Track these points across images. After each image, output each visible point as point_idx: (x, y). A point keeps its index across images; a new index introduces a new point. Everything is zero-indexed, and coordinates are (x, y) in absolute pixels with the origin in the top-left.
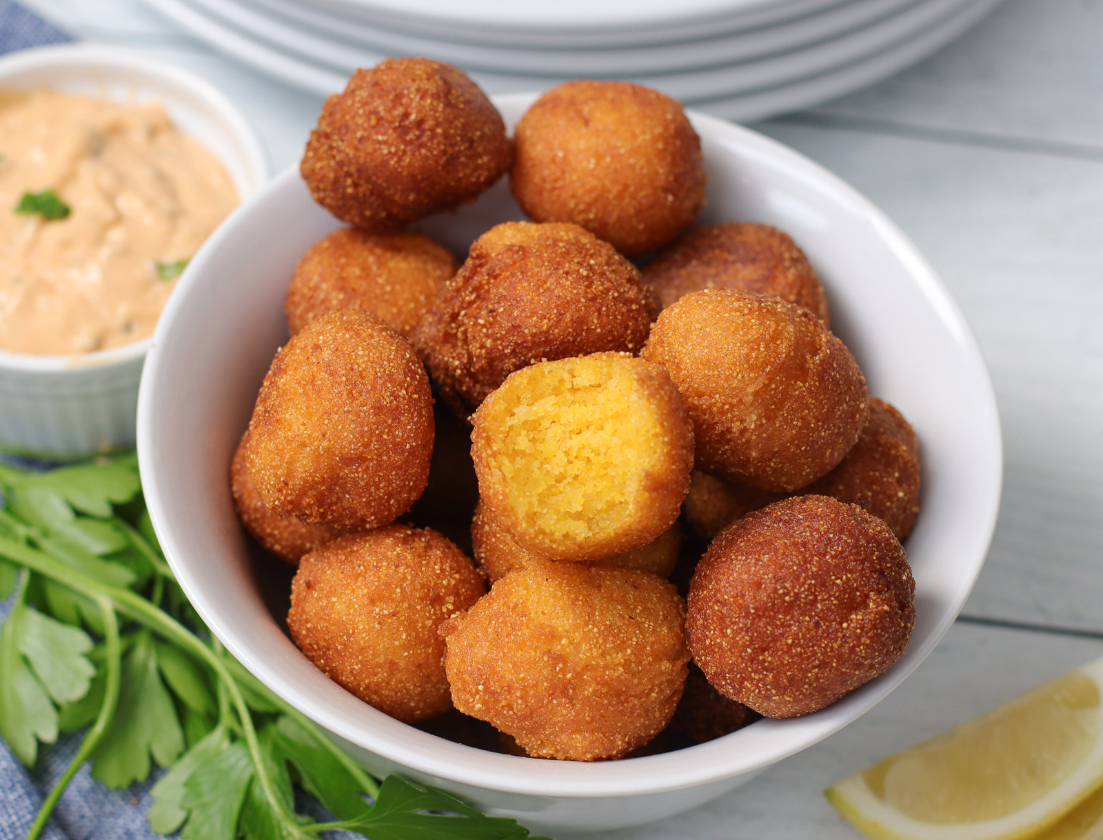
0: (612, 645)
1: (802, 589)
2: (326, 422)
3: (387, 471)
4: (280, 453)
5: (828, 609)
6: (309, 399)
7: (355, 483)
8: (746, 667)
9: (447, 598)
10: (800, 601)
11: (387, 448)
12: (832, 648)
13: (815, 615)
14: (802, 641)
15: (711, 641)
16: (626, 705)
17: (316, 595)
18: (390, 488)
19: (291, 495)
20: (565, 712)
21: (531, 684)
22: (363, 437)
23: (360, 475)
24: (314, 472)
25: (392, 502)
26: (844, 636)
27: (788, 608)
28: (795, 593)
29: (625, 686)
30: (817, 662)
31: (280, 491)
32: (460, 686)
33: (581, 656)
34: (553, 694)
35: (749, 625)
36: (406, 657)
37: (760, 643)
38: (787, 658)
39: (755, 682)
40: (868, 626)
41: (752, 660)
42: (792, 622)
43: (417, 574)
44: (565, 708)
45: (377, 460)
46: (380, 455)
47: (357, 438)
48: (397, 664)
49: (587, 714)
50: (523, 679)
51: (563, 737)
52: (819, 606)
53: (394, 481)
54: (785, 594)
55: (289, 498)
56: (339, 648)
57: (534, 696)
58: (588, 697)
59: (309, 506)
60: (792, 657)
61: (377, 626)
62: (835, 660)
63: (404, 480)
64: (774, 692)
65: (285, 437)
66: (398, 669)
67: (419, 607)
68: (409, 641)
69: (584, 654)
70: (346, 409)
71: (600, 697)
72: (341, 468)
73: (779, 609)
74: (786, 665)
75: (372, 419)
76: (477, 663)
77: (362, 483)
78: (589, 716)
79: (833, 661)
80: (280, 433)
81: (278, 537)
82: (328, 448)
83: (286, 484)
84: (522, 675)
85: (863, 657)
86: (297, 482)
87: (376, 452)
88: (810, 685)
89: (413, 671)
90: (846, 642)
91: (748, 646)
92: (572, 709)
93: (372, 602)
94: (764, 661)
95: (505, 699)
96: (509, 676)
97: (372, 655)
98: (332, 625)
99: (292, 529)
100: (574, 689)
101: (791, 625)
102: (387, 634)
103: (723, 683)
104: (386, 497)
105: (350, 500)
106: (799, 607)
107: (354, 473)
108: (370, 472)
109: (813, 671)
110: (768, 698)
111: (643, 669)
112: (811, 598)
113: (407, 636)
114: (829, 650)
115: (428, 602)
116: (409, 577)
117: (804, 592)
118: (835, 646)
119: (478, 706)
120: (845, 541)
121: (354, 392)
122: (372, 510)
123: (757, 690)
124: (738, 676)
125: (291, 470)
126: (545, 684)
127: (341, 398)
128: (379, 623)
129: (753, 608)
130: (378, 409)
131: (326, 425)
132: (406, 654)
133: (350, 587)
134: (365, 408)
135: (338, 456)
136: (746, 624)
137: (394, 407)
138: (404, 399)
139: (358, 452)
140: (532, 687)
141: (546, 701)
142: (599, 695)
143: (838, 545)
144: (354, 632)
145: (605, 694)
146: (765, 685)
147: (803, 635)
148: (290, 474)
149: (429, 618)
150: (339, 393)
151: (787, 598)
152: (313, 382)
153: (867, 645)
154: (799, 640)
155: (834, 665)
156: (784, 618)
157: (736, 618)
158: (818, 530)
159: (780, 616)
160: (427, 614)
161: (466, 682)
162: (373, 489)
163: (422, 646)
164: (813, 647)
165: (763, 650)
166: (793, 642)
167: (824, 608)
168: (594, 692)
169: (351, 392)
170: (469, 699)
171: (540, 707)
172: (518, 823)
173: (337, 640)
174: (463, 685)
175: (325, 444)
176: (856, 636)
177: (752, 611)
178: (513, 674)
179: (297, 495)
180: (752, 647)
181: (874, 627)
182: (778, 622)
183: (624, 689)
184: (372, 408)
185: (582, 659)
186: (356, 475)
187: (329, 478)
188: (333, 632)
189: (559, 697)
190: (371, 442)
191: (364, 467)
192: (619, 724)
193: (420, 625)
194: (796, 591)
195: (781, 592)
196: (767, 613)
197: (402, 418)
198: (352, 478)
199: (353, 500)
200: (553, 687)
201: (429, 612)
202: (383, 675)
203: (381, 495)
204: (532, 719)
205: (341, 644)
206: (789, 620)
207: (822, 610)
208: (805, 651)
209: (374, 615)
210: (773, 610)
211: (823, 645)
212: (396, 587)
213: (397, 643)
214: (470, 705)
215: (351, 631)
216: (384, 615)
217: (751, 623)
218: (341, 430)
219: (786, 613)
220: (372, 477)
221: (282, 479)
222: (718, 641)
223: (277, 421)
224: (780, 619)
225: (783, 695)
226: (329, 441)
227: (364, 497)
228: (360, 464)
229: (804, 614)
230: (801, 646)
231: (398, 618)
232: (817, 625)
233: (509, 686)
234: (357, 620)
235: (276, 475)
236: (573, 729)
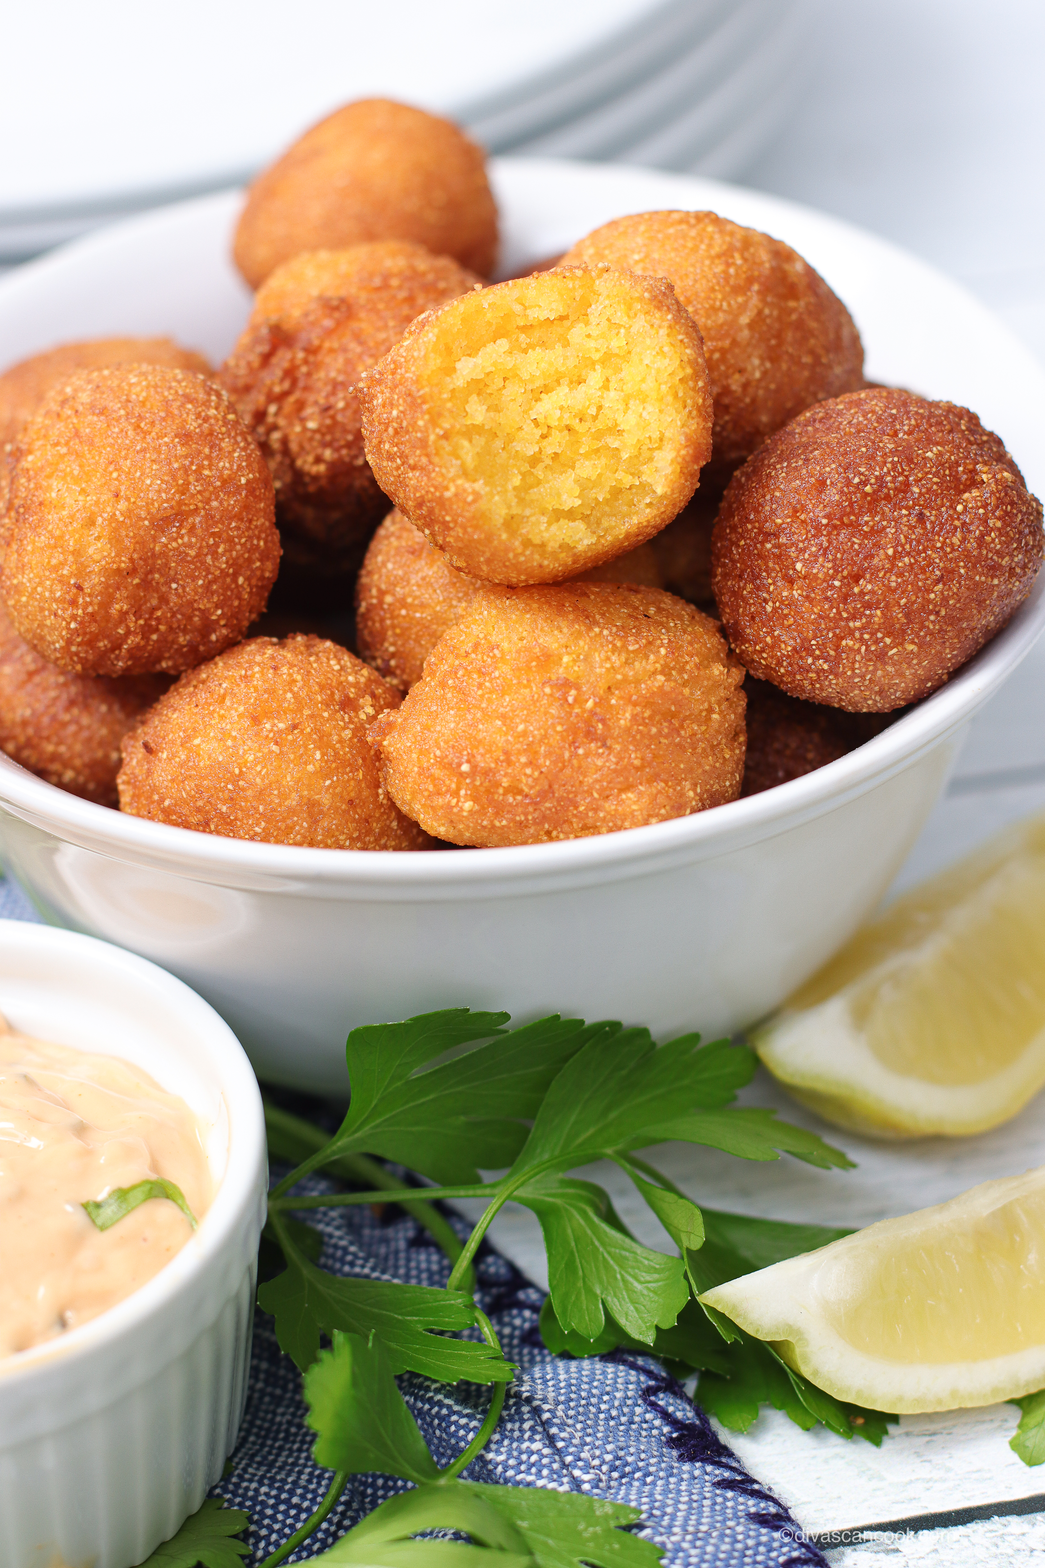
0: (637, 646)
1: (885, 470)
2: (115, 475)
3: (223, 524)
4: (58, 543)
5: (929, 490)
6: (78, 455)
7: (182, 558)
8: (839, 613)
9: (361, 700)
10: (886, 487)
11: (215, 488)
12: (952, 545)
13: (914, 505)
14: (907, 547)
15: (774, 603)
16: (683, 733)
17: (165, 756)
18: (234, 553)
19: (91, 603)
20: (599, 763)
21: (538, 737)
22: (174, 478)
23: (186, 539)
24: (116, 556)
25: (241, 580)
26: (964, 524)
27: (873, 503)
28: (877, 477)
29: (673, 703)
30: (938, 573)
31: (73, 603)
32: (431, 788)
33: (598, 670)
34: (574, 742)
35: (825, 544)
36: (329, 786)
37: (849, 568)
38: (893, 578)
39: (857, 635)
40: (993, 501)
41: (845, 599)
42: (885, 523)
43: (309, 672)
44: (600, 755)
45: (204, 508)
46: (208, 501)
47: (167, 482)
48: (318, 803)
49: (633, 756)
50: (525, 734)
51: (607, 805)
52: (916, 490)
53: (236, 540)
54: (865, 483)
55: (90, 610)
56: (224, 809)
57: (548, 755)
58: (628, 730)
59: (123, 615)
60: (900, 575)
61: (275, 748)
62: (962, 564)
63: (250, 538)
64: (888, 641)
65: (60, 520)
66: (321, 812)
67: (326, 714)
68: (326, 762)
69: (601, 667)
70: (138, 448)
71: (646, 725)
72: (155, 539)
73: (861, 507)
74: (896, 589)
75: (180, 450)
76: (447, 742)
77: (192, 553)
78: (636, 758)
79: (958, 567)
80: (50, 517)
81: (67, 755)
82: (129, 511)
83: (80, 588)
84: (521, 727)
85: (997, 552)
86: (97, 580)
87: (199, 497)
88: (937, 613)
89: (344, 811)
90: (970, 532)
91: (833, 578)
92: (609, 754)
93: (256, 720)
94: (862, 593)
95: (506, 775)
96: (501, 741)
97: (279, 796)
98: (204, 778)
99: (85, 734)
100: (603, 721)
101: (884, 528)
102: (292, 756)
103: (810, 661)
104: (231, 571)
105: (180, 591)
106: (887, 497)
107: (175, 540)
108: (199, 531)
109: (936, 589)
110: (881, 657)
111: (690, 676)
112: (901, 479)
113: (323, 755)
114: (948, 550)
115: (337, 707)
116: (299, 678)
117: (889, 472)
118: (955, 541)
119: (468, 805)
120: (917, 413)
121: (142, 425)
122: (215, 599)
123: (863, 648)
124: (831, 635)
125: (82, 564)
126: (559, 728)
127: (127, 436)
128: (276, 743)
129: (824, 517)
130: (186, 437)
131: (116, 479)
132: (328, 782)
133: (216, 715)
134: (166, 439)
135: (146, 519)
136: (821, 545)
137: (206, 432)
138: (217, 420)
139: (174, 503)
140: (541, 741)
141: (567, 755)
142: (641, 721)
143: (909, 419)
144: (241, 771)
145: (651, 718)
146: (873, 634)
147: (906, 537)
148: (81, 572)
149: (344, 728)
150: (122, 431)
151: (868, 489)
152: (77, 434)
153: (999, 529)
154: (903, 546)
155: (962, 571)
156: (873, 520)
157: (803, 542)
158: (873, 412)
159: (866, 519)
160: (341, 723)
161: (439, 779)
162: (209, 559)
163: (348, 770)
164: (924, 551)
165: (856, 578)
166: (895, 552)
167: (924, 490)
168: (634, 717)
169: (139, 426)
170: (449, 802)
171: (561, 770)
172: (562, 1019)
173: (218, 798)
174: (435, 786)
175: (123, 505)
176: (980, 519)
177: (825, 521)
178: (506, 734)
179: (100, 604)
180: (839, 576)
181: (1000, 502)
182: (865, 528)
183: (673, 708)
184: (176, 436)
185: (601, 675)
186: (180, 541)
187: (141, 559)
188: (208, 789)
189: (583, 743)
190: (189, 483)
191: (187, 525)
192: (682, 766)
193: (335, 738)
194: (877, 473)
195: (856, 480)
196: (845, 520)
197: (223, 445)
198: (174, 549)
199: (184, 588)
200: (573, 730)
201: (343, 720)
202: (301, 826)
203: (224, 566)
204: (553, 793)
205: (224, 802)
206: (881, 520)
207: (921, 494)
208: (916, 561)
209: (265, 733)
210: (852, 512)
211: (939, 545)
212: (285, 692)
213: (310, 768)
214: (455, 810)
215: (237, 771)
216: (280, 731)
217: (828, 541)
218: (139, 478)
219: (873, 512)
220: (203, 540)
221: (72, 582)
222: (785, 594)
223: (41, 504)
224: (867, 523)
225: (902, 644)
226: (128, 499)
227: (198, 578)
228: (181, 522)
229: (897, 507)
230: (908, 554)
231: (302, 731)
232: (921, 518)
233: (506, 753)
234: (241, 752)
235: (62, 580)
236: (619, 786)
